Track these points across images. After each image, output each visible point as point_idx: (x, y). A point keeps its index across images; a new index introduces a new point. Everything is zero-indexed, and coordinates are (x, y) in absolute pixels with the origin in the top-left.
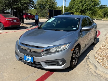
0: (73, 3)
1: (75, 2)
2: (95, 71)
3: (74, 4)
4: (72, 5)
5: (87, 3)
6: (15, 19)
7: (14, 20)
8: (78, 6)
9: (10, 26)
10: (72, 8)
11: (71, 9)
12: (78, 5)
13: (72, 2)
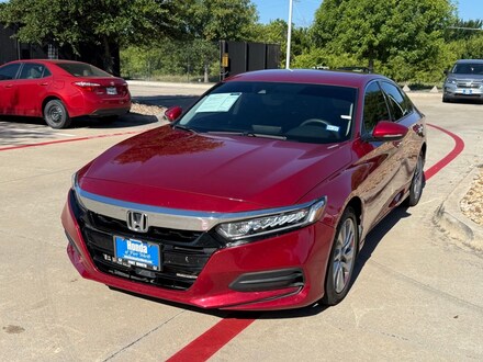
0: (332, 12)
1: (344, 9)
2: (467, 242)
3: (338, 17)
4: (331, 21)
5: (397, 17)
6: (112, 83)
7: (110, 86)
8: (357, 28)
9: (94, 113)
10: (326, 35)
11: (325, 41)
12: (358, 21)
13: (327, 7)
